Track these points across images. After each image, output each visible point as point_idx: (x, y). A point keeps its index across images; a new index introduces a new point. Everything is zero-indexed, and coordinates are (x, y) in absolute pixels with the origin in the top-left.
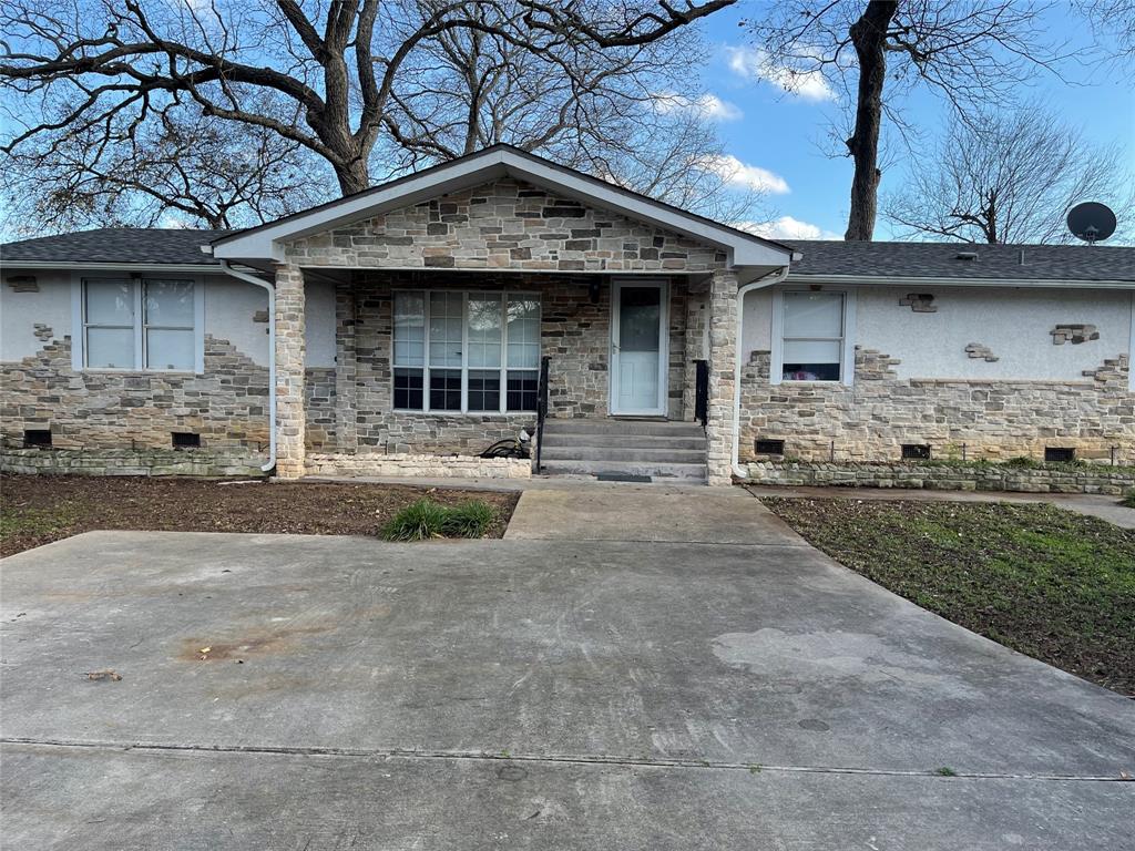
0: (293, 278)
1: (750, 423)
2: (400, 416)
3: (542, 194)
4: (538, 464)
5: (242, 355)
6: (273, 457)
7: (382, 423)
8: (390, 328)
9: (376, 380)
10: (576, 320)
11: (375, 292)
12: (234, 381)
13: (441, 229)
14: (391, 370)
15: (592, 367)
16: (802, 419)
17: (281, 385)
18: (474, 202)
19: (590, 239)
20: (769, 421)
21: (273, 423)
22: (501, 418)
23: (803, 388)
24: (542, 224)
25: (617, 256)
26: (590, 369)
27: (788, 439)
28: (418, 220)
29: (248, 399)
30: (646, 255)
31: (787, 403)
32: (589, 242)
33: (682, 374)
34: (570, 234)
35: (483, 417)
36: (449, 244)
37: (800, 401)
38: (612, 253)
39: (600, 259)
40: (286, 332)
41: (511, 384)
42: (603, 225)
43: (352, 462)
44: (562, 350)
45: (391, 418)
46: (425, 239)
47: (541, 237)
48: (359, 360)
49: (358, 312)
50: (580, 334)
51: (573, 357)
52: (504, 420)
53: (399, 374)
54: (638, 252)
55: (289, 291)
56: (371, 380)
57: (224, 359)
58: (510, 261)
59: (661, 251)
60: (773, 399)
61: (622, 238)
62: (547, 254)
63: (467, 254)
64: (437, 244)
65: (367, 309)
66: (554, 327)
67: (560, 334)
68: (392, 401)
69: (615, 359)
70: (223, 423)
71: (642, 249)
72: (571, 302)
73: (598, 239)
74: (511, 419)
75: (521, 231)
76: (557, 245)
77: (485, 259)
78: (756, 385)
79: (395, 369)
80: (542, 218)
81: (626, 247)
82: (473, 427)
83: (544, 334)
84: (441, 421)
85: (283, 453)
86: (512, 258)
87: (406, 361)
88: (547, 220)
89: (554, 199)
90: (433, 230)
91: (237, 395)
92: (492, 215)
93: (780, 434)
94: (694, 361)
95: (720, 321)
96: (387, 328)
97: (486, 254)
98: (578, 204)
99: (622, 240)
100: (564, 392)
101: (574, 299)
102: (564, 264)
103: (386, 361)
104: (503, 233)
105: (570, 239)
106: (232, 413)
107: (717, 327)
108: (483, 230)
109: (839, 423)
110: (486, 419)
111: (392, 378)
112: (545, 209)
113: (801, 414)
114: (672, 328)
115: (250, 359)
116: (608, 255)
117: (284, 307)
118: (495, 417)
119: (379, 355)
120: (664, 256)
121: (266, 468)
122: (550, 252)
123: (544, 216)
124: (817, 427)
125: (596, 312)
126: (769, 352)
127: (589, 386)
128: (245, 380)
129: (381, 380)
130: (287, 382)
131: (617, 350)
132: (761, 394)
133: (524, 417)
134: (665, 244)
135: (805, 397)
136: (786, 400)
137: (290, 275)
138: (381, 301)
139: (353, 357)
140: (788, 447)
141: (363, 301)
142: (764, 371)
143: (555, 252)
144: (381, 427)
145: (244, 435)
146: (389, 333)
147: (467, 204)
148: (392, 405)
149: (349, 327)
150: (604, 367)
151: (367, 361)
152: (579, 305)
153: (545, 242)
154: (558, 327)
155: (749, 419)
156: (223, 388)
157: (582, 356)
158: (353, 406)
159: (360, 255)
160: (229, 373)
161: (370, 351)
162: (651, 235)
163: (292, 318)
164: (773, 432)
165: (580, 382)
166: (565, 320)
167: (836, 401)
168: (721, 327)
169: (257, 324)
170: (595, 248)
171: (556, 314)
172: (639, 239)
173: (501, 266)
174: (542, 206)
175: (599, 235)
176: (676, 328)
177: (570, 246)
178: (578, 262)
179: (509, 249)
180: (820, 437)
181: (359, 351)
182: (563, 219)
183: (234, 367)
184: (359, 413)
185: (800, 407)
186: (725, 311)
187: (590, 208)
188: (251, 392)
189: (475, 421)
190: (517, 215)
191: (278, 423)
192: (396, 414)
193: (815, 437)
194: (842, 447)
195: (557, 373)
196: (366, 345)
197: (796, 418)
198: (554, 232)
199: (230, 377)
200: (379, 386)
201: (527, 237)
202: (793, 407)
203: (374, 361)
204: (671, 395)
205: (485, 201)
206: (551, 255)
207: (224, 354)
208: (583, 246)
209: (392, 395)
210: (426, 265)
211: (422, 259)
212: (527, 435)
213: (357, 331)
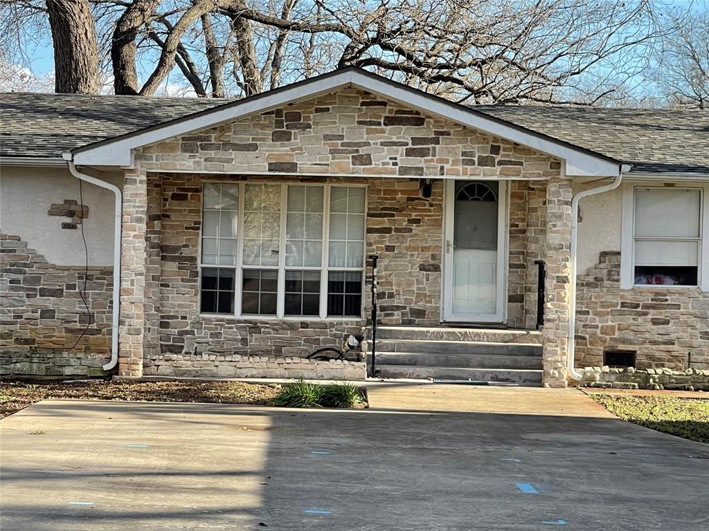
0: (141, 182)
1: (598, 331)
2: (208, 321)
3: (384, 104)
4: (373, 368)
5: (33, 252)
6: (114, 357)
7: (188, 328)
8: (199, 223)
9: (183, 280)
10: (406, 215)
11: (184, 184)
12: (25, 279)
13: (286, 137)
14: (199, 270)
15: (422, 268)
16: (655, 327)
17: (126, 285)
18: (317, 110)
19: (430, 146)
20: (619, 329)
21: (115, 322)
22: (321, 323)
23: (657, 294)
24: (383, 131)
25: (455, 162)
26: (420, 270)
27: (641, 350)
28: (263, 127)
29: (39, 301)
30: (483, 162)
31: (639, 309)
32: (429, 149)
33: (523, 277)
34: (410, 142)
35: (302, 323)
36: (293, 150)
37: (654, 307)
38: (451, 160)
39: (439, 165)
40: (133, 233)
41: (333, 286)
42: (442, 133)
43: (189, 362)
44: (390, 249)
45: (197, 324)
46: (270, 146)
47: (382, 144)
48: (163, 258)
49: (165, 206)
50: (411, 230)
51: (402, 256)
52: (324, 326)
53: (208, 274)
54: (476, 159)
55: (137, 194)
56: (176, 281)
57: (13, 257)
58: (351, 166)
59: (498, 158)
60: (623, 305)
61: (461, 145)
62: (387, 160)
63: (310, 160)
64: (281, 151)
65: (175, 202)
66: (382, 223)
67: (388, 230)
68: (199, 304)
69: (448, 259)
70: (12, 327)
71: (479, 156)
72: (400, 195)
73: (437, 146)
74: (332, 325)
75: (363, 138)
76: (397, 151)
77: (328, 165)
78: (605, 290)
79: (203, 269)
80: (383, 126)
81: (464, 154)
82: (289, 334)
83: (370, 231)
84: (255, 328)
85: (127, 352)
86: (353, 164)
87: (215, 261)
88: (389, 127)
89: (395, 109)
90: (278, 137)
91: (28, 296)
92: (335, 123)
93: (632, 344)
94: (536, 262)
95: (555, 226)
96: (196, 223)
97: (328, 160)
98: (417, 113)
99: (460, 148)
100: (391, 296)
101: (403, 192)
102: (404, 170)
103: (193, 259)
104: (345, 141)
105: (410, 146)
106: (21, 317)
107: (551, 232)
108: (326, 137)
109: (697, 332)
110: (305, 325)
111: (199, 279)
112: (386, 118)
113: (655, 322)
114: (512, 225)
115: (43, 256)
116: (447, 162)
117: (132, 210)
118: (315, 323)
119: (186, 252)
120: (500, 163)
121: (107, 367)
122: (391, 158)
123: (385, 124)
124: (673, 336)
125: (427, 207)
126: (619, 253)
127: (419, 289)
128: (37, 280)
129: (188, 281)
130: (132, 282)
131: (451, 249)
132: (610, 299)
133: (347, 323)
134: (501, 152)
135: (659, 302)
136: (637, 306)
137: (138, 179)
138: (189, 194)
139: (157, 255)
140: (640, 359)
141: (170, 193)
142: (614, 274)
143: (396, 159)
144: (187, 333)
145: (34, 341)
146: (198, 228)
147: (311, 113)
148: (199, 309)
149: (156, 222)
150: (436, 268)
151: (174, 259)
152: (409, 199)
153: (386, 148)
154: (385, 223)
155: (597, 327)
156: (12, 289)
157: (412, 255)
158: (157, 309)
159: (206, 160)
160: (20, 272)
161: (177, 249)
162: (488, 143)
163: (139, 220)
164: (624, 341)
165: (410, 284)
166: (393, 215)
167: (693, 308)
168: (555, 232)
169: (51, 217)
170: (434, 155)
171: (382, 209)
172: (477, 146)
173: (343, 171)
174: (383, 115)
175: (438, 143)
176: (517, 226)
177: (409, 153)
178: (417, 169)
179: (350, 155)
180: (676, 347)
181: (163, 248)
182: (404, 128)
183: (25, 265)
184: (162, 317)
185: (653, 314)
186: (560, 217)
187: (430, 117)
188: (43, 293)
189: (292, 327)
190: (359, 123)
191: (121, 323)
192: (204, 319)
193: (670, 347)
194: (701, 358)
195: (384, 273)
196: (172, 242)
197: (650, 326)
198: (394, 139)
199: (20, 277)
200: (185, 287)
201: (369, 144)
202: (645, 314)
203: (180, 259)
204: (512, 299)
205: (328, 109)
206: (391, 161)
207: (15, 251)
208: (423, 153)
209: (199, 297)
210: (270, 170)
211: (267, 165)
212: (356, 341)
213: (163, 227)
